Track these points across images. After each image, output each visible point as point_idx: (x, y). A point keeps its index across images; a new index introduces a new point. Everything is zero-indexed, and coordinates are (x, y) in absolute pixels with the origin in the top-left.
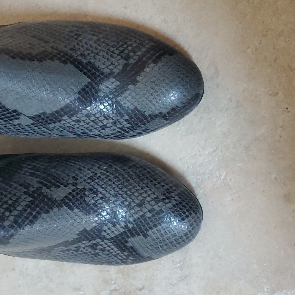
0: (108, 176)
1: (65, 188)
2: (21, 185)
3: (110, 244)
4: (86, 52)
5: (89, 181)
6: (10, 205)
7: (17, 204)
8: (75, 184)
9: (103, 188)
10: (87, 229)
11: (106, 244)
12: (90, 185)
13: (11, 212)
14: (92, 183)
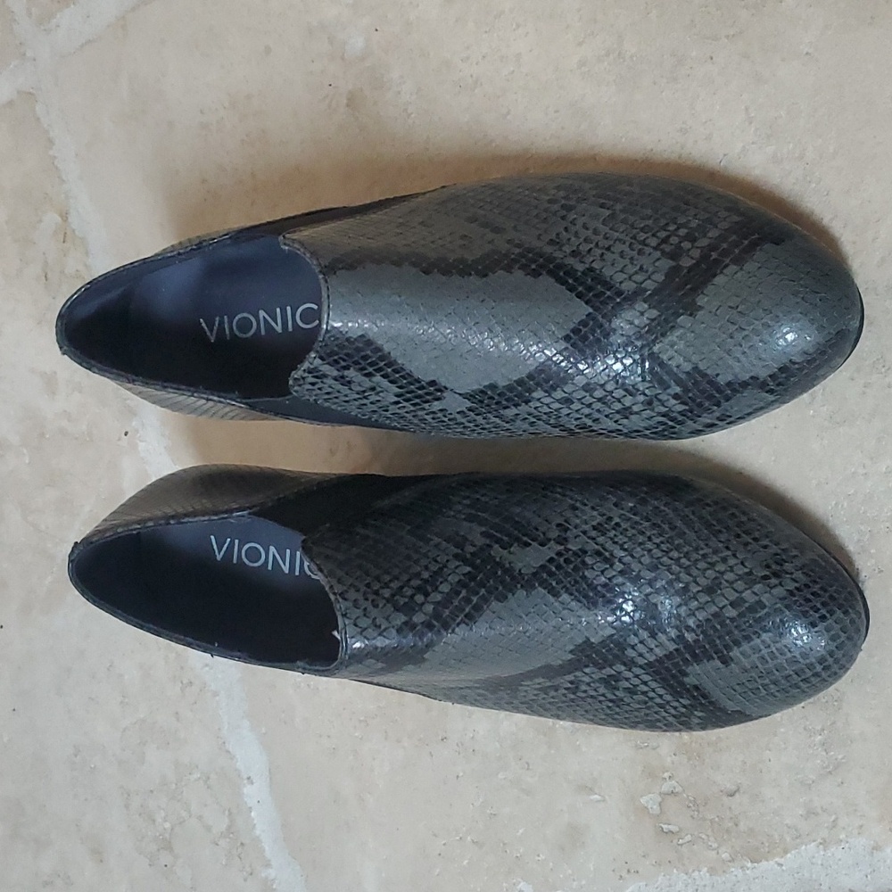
0: (636, 523)
1: (541, 548)
2: (447, 541)
3: (646, 678)
4: (584, 248)
5: (594, 533)
6: (426, 581)
7: (441, 580)
8: (562, 541)
9: (625, 550)
10: (593, 640)
11: (637, 676)
12: (597, 544)
13: (427, 595)
14: (601, 539)
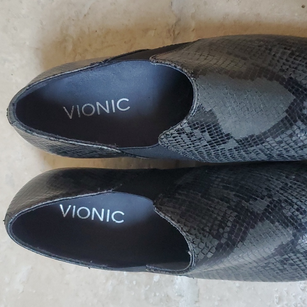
0: (300, 185)
1: (262, 200)
2: (222, 200)
3: (302, 258)
5: (282, 192)
8: (270, 196)
9: (297, 198)
10: (284, 243)
11: (298, 258)
12: (285, 197)
14: (286, 194)
